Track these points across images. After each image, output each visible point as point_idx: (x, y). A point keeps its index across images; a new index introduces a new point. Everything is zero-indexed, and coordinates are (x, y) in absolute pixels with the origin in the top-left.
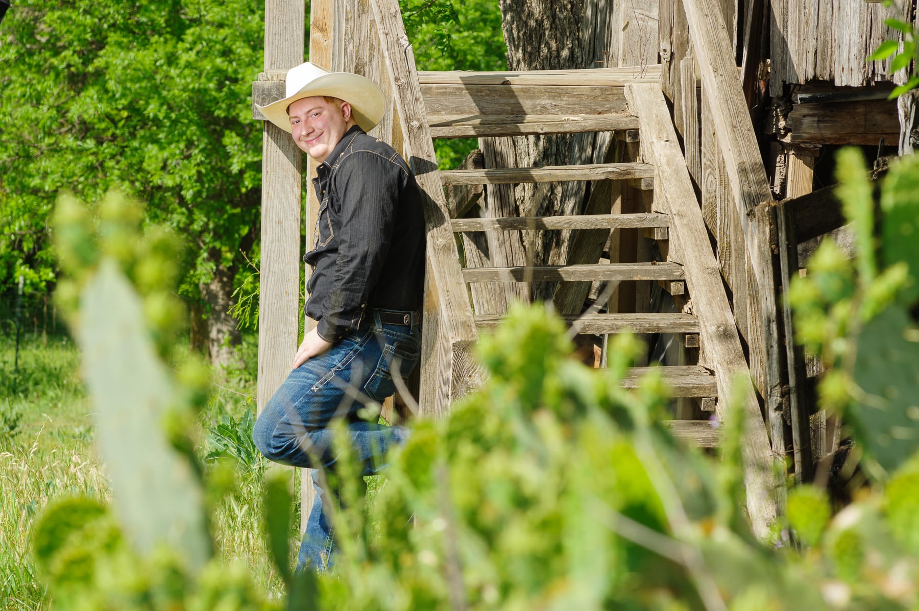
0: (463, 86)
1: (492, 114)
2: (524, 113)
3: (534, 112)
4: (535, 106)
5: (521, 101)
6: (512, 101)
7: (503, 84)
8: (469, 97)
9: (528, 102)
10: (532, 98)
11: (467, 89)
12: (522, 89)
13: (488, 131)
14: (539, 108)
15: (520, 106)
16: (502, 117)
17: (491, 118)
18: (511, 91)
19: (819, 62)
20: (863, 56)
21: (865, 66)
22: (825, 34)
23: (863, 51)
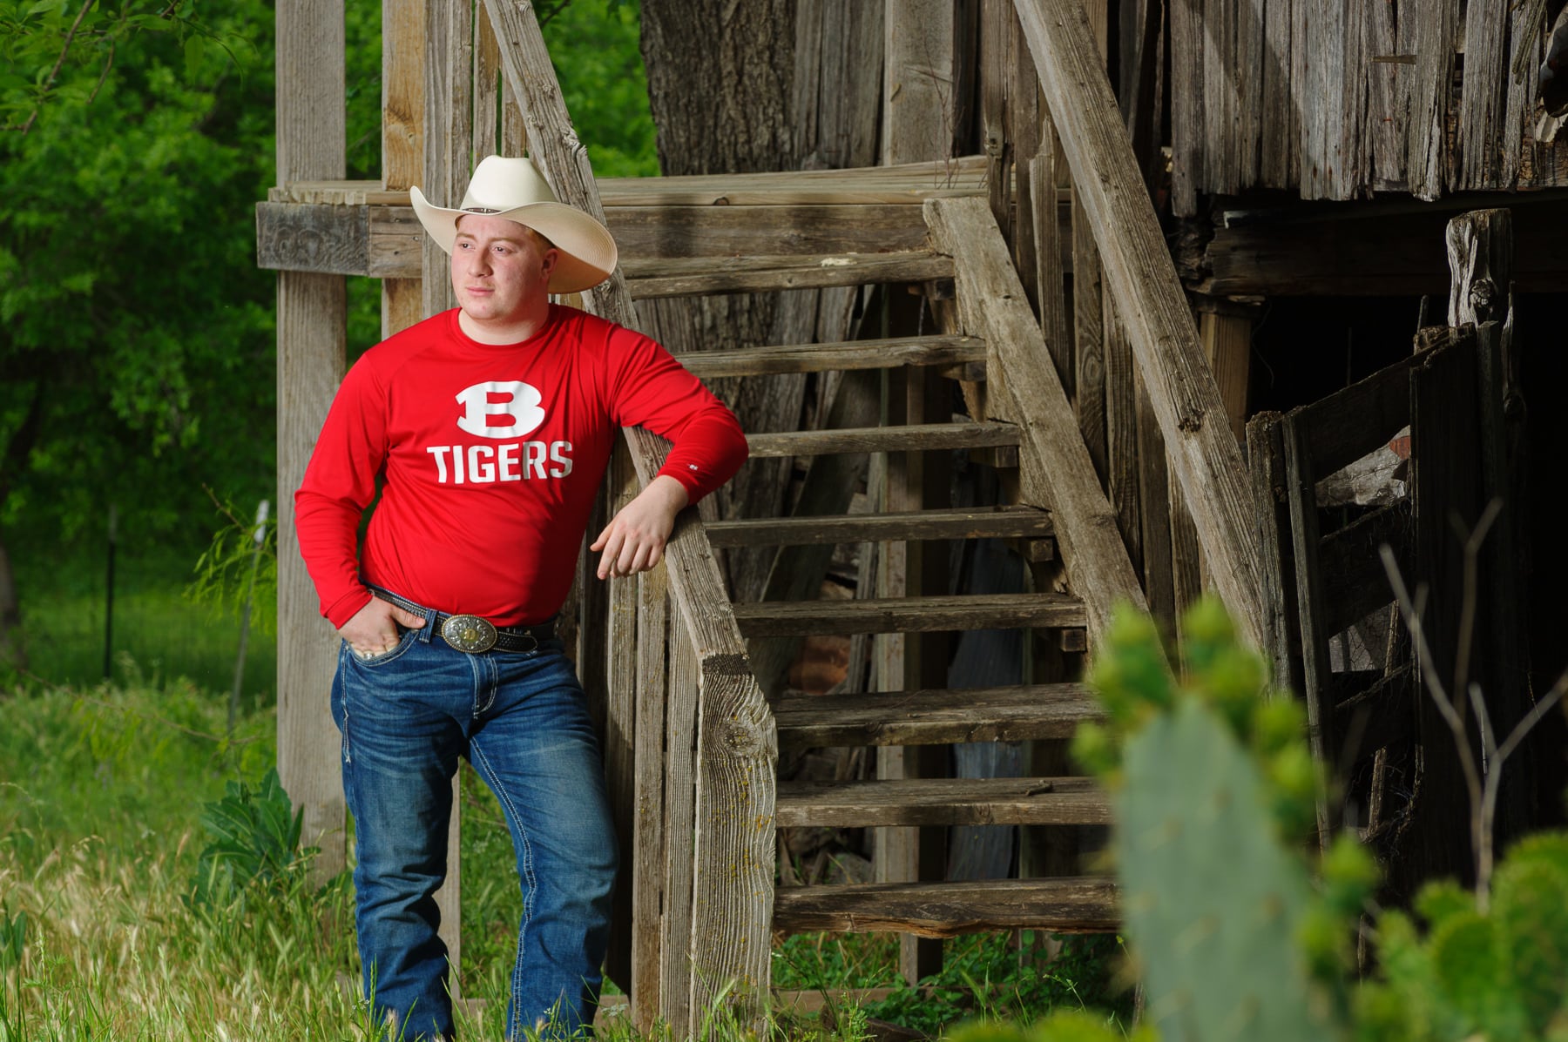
3: (770, 250)
4: (771, 241)
7: (716, 203)
8: (659, 228)
9: (760, 233)
10: (766, 226)
12: (749, 211)
14: (778, 244)
16: (717, 260)
19: (1265, 158)
20: (1352, 149)
21: (1355, 166)
22: (1277, 109)
23: (1352, 140)
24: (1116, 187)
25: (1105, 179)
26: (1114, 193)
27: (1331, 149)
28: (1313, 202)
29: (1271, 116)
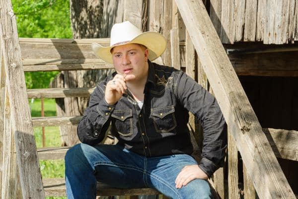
0: (52, 44)
1: (67, 58)
2: (84, 58)
3: (89, 57)
4: (89, 54)
5: (83, 52)
6: (77, 52)
7: (73, 43)
8: (56, 50)
9: (86, 52)
10: (87, 50)
11: (54, 45)
12: (82, 46)
13: (65, 68)
14: (91, 56)
15: (82, 54)
16: (73, 60)
17: (67, 60)
18: (78, 47)
19: (246, 31)
20: (287, 26)
21: (288, 32)
22: (251, 15)
23: (286, 23)
24: (208, 36)
25: (203, 33)
26: (207, 38)
27: (276, 26)
28: (268, 45)
29: (249, 17)
